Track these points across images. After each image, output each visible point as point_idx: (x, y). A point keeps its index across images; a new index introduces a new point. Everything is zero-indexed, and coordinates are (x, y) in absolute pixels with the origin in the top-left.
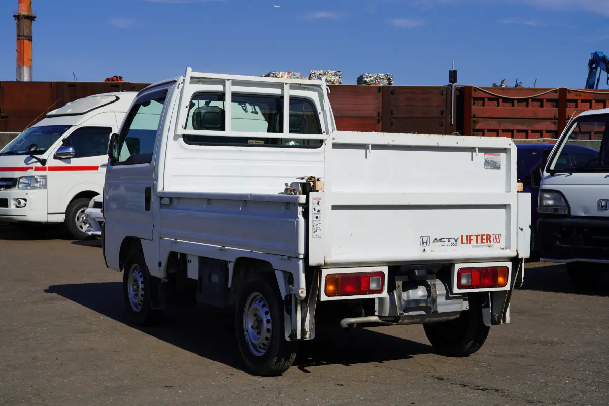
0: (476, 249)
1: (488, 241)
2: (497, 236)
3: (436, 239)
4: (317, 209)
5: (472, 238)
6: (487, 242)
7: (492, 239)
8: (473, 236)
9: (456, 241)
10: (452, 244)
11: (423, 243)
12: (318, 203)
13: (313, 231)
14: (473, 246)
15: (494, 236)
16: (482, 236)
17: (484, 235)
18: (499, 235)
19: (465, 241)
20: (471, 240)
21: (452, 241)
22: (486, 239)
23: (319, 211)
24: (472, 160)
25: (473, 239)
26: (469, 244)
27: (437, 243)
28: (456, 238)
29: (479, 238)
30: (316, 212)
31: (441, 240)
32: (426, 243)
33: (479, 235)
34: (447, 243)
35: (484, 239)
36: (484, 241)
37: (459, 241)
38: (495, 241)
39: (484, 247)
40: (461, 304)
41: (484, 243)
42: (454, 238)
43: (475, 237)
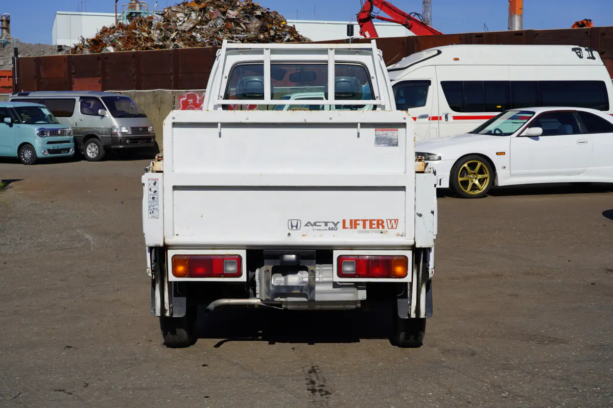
0: (361, 235)
1: (380, 226)
2: (393, 221)
3: (309, 223)
4: (153, 190)
5: (358, 222)
6: (378, 228)
7: (385, 224)
8: (359, 220)
9: (336, 225)
11: (292, 226)
12: (155, 184)
13: (150, 211)
14: (360, 232)
15: (389, 221)
16: (371, 221)
17: (375, 220)
18: (396, 221)
19: (348, 225)
20: (356, 225)
21: (331, 225)
22: (378, 224)
23: (155, 192)
24: (358, 137)
25: (359, 224)
26: (353, 230)
27: (311, 227)
28: (336, 222)
29: (368, 223)
30: (152, 193)
31: (315, 224)
32: (297, 227)
33: (367, 220)
34: (323, 227)
35: (374, 224)
36: (373, 226)
37: (340, 226)
38: (390, 227)
39: (374, 233)
40: (353, 293)
41: (375, 228)
42: (333, 223)
43: (362, 222)
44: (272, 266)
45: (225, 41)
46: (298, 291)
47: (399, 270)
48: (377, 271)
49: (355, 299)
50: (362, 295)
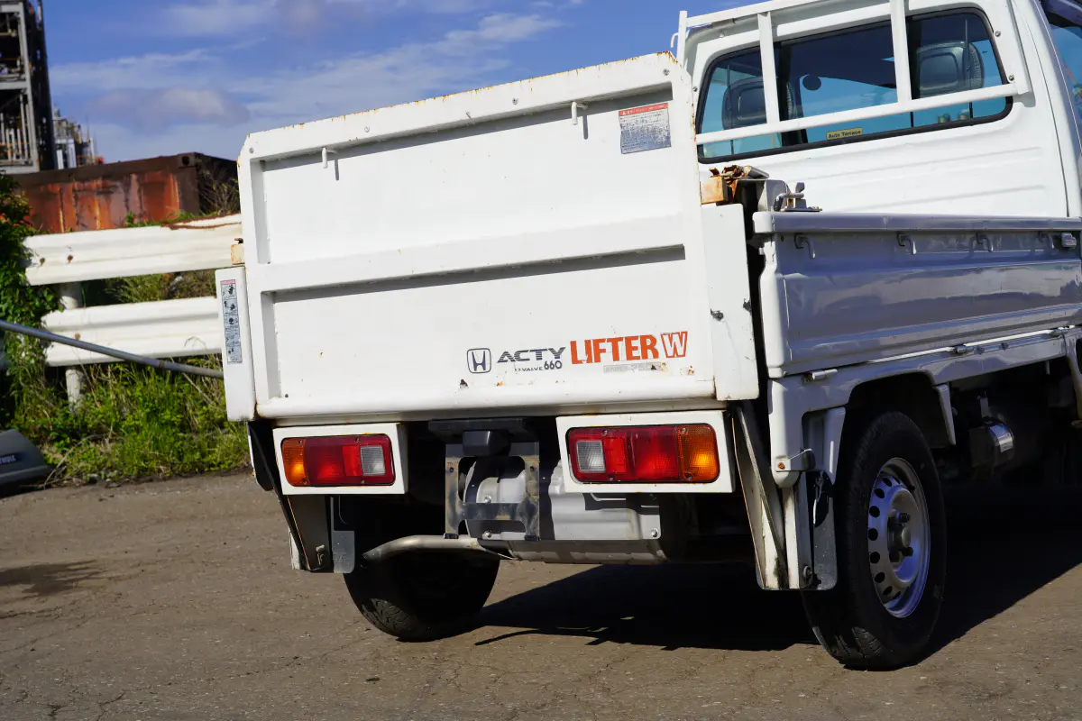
0: (611, 376)
1: (650, 352)
2: (676, 338)
3: (506, 353)
4: (229, 305)
5: (602, 346)
6: (645, 356)
7: (659, 346)
8: (603, 341)
9: (557, 356)
10: (547, 366)
11: (476, 365)
12: (231, 291)
13: (228, 348)
14: (608, 369)
15: (666, 338)
16: (629, 340)
17: (636, 338)
18: (683, 336)
19: (582, 355)
20: (599, 351)
21: (548, 357)
22: (645, 346)
23: (233, 308)
24: (586, 136)
25: (604, 351)
26: (594, 365)
27: (509, 363)
28: (557, 350)
29: (622, 346)
30: (229, 310)
31: (518, 357)
32: (483, 364)
33: (621, 339)
34: (534, 362)
35: (636, 348)
36: (635, 353)
37: (566, 356)
38: (670, 353)
39: (636, 371)
40: (628, 521)
41: (638, 358)
42: (551, 350)
43: (610, 344)
44: (459, 460)
45: (683, 14)
46: (507, 517)
47: (703, 460)
48: (652, 467)
49: (635, 537)
50: (651, 526)
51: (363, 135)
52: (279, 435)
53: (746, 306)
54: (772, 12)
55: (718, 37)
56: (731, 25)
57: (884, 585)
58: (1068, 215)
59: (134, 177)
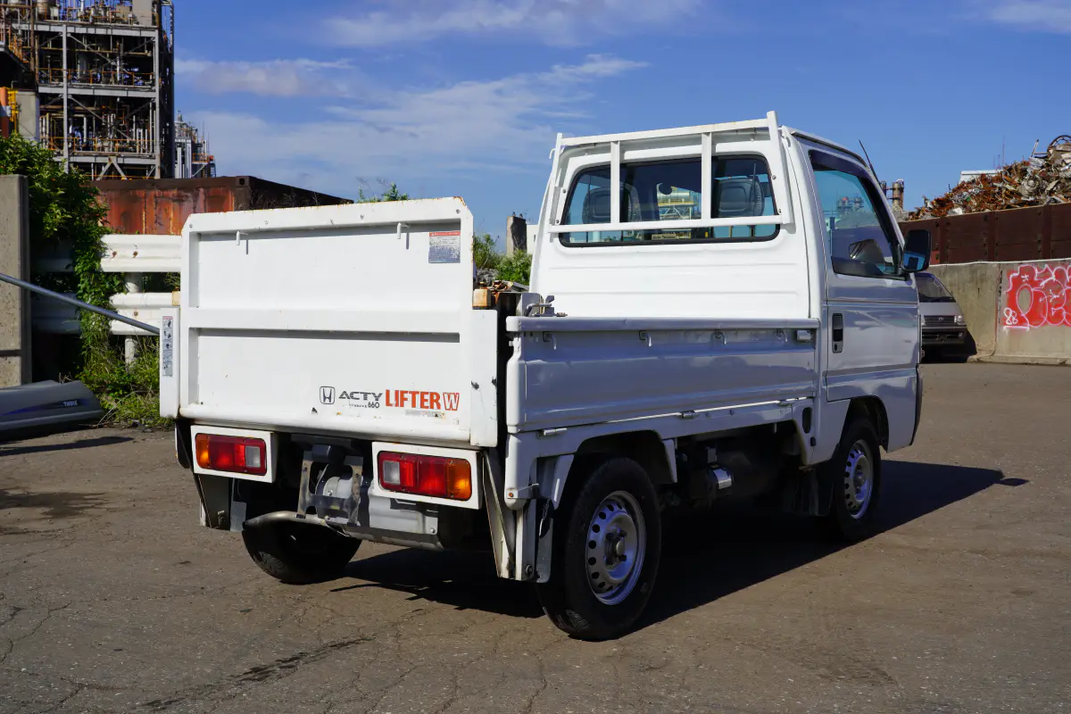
0: (411, 417)
1: (435, 404)
2: (452, 397)
4: (167, 334)
5: (406, 395)
6: (432, 407)
7: (441, 401)
8: (406, 392)
10: (371, 405)
11: (325, 398)
12: (169, 325)
13: (164, 366)
14: (408, 413)
15: (446, 396)
16: (423, 394)
17: (427, 393)
18: (456, 395)
19: (392, 400)
20: (403, 399)
21: (371, 399)
22: (431, 400)
23: (170, 336)
24: (407, 248)
25: (406, 399)
26: (399, 408)
28: (377, 395)
29: (418, 397)
30: (167, 338)
32: (330, 398)
33: (418, 393)
34: (361, 402)
35: (426, 400)
36: (426, 404)
37: (383, 400)
38: (448, 407)
39: (426, 416)
40: (417, 519)
41: (427, 407)
42: (374, 394)
43: (411, 395)
44: (311, 462)
45: (560, 135)
46: (337, 508)
47: (462, 484)
48: (429, 486)
49: (420, 531)
50: (432, 525)
51: (263, 226)
52: (195, 430)
53: (493, 382)
54: (621, 141)
55: (583, 155)
56: (593, 147)
57: (599, 581)
58: (809, 317)
59: (202, 190)
